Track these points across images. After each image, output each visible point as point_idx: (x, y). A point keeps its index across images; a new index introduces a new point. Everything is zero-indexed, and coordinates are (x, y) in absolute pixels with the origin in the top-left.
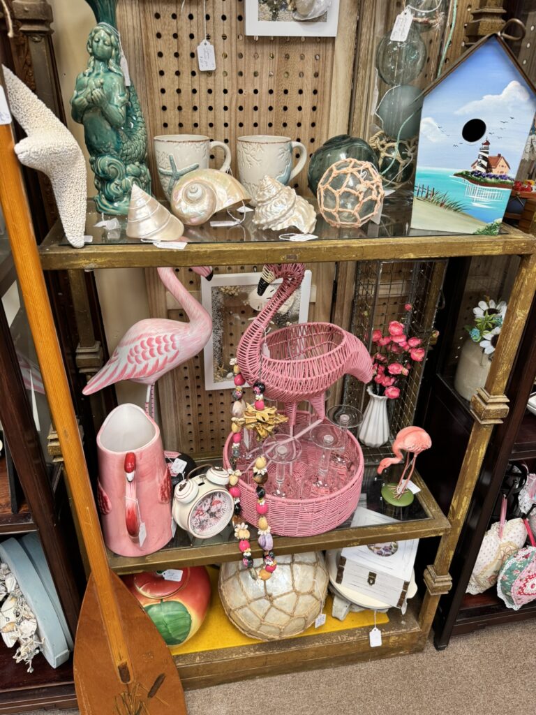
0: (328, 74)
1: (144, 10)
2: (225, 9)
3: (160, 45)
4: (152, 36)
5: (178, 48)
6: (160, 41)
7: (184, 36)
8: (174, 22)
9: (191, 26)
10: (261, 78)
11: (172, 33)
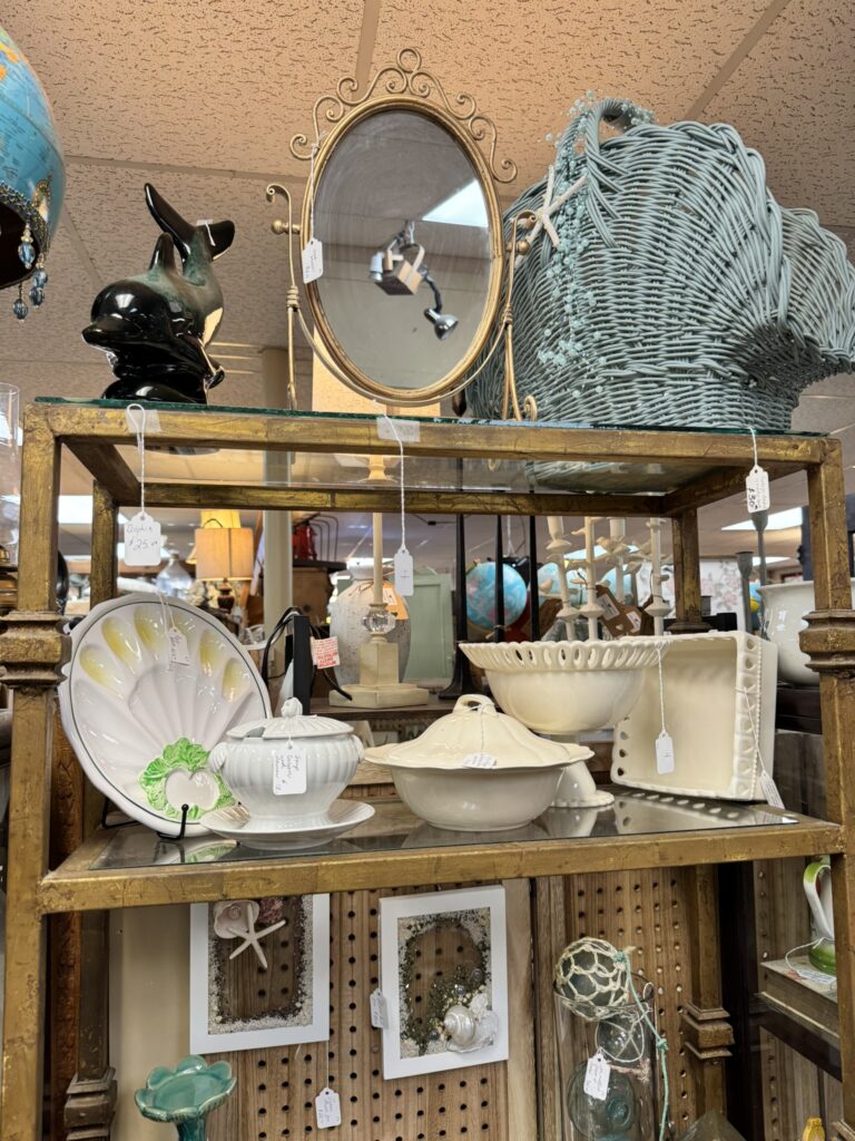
0: (502, 1100)
1: (245, 1060)
2: (355, 1042)
3: (263, 1100)
4: (252, 1089)
5: (289, 1100)
6: (265, 1095)
7: (299, 1085)
8: (285, 1068)
9: (308, 1070)
10: (406, 1122)
11: (280, 1083)
